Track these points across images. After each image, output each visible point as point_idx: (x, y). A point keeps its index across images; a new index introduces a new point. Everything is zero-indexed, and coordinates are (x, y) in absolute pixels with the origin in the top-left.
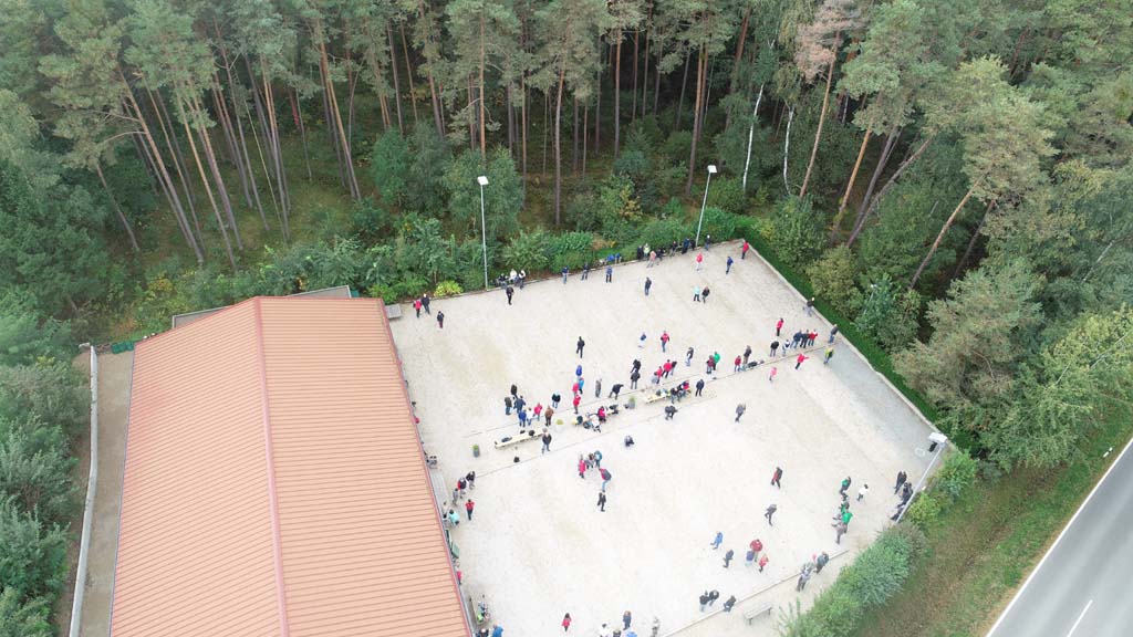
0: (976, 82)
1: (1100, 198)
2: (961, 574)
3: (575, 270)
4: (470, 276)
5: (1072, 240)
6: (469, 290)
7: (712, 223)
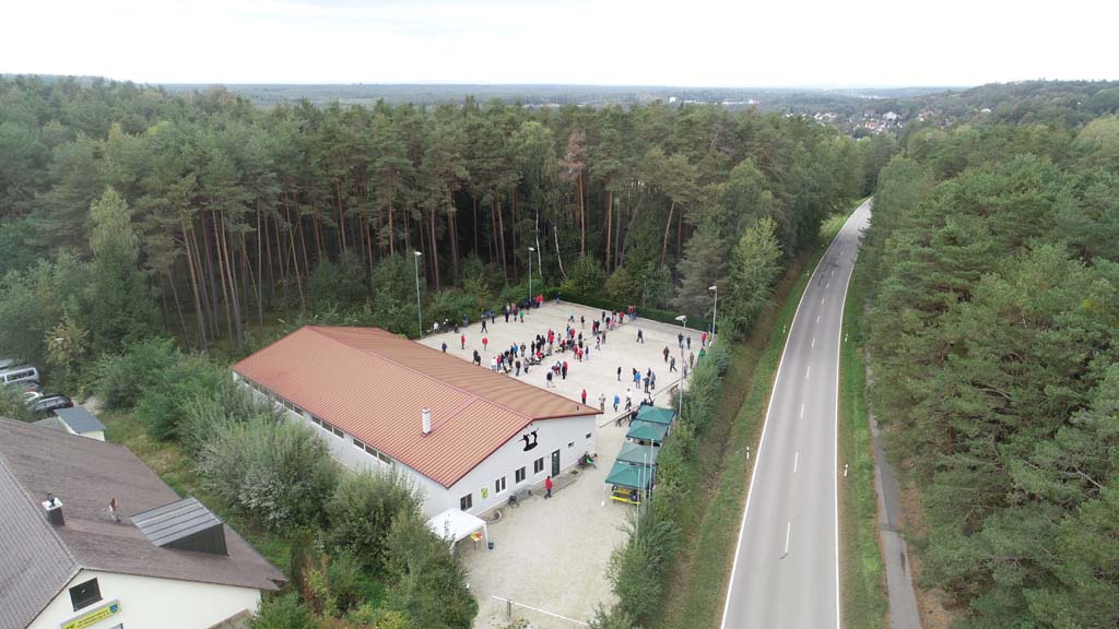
0: (654, 158)
1: (726, 195)
2: (751, 375)
5: (723, 218)
7: (537, 288)
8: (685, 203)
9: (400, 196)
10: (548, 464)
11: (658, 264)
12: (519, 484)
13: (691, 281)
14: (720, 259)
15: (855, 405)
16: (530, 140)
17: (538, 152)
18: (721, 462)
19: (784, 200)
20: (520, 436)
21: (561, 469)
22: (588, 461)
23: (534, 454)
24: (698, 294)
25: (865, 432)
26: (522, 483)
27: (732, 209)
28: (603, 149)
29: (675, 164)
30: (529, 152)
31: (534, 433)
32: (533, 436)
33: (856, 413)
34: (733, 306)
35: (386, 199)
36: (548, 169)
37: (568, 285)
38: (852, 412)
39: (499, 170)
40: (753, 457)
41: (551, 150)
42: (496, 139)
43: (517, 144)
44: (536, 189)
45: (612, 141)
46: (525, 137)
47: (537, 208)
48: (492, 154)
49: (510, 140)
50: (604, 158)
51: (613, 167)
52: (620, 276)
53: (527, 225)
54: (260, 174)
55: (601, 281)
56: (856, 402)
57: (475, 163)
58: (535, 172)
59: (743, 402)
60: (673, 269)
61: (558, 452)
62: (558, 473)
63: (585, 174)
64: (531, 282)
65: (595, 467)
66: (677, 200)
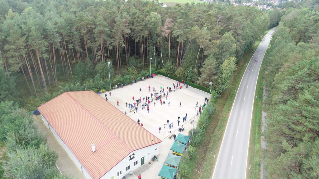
0: (195, 30)
1: (220, 45)
2: (221, 112)
3: (128, 84)
4: (107, 87)
5: (218, 53)
6: (107, 91)
7: (153, 71)
8: (205, 48)
9: (105, 40)
10: (139, 162)
11: (193, 67)
12: (127, 171)
13: (204, 76)
14: (214, 70)
15: (257, 131)
16: (153, 20)
17: (155, 24)
18: (205, 156)
19: (241, 43)
20: (128, 156)
21: (145, 162)
22: (155, 159)
23: (134, 161)
24: (206, 81)
25: (259, 145)
26: (129, 171)
27: (221, 50)
28: (177, 26)
29: (202, 33)
30: (153, 24)
31: (134, 154)
32: (133, 155)
33: (257, 134)
34: (218, 86)
35: (99, 42)
36: (159, 30)
37: (163, 70)
38: (255, 134)
39: (142, 30)
40: (216, 157)
41: (160, 23)
42: (141, 19)
43: (148, 21)
44: (155, 37)
45: (180, 23)
46: (151, 18)
47: (155, 43)
48: (139, 24)
49: (146, 19)
50: (178, 29)
51: (180, 33)
52: (180, 70)
53: (151, 48)
54: (52, 34)
55: (174, 71)
56: (257, 129)
57: (133, 27)
58: (154, 30)
59: (217, 125)
60: (199, 71)
61: (144, 157)
62: (144, 163)
63: (171, 33)
64: (151, 69)
65: (158, 161)
66: (201, 46)
